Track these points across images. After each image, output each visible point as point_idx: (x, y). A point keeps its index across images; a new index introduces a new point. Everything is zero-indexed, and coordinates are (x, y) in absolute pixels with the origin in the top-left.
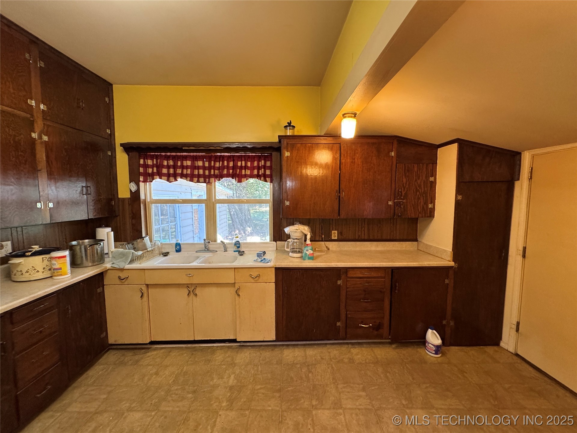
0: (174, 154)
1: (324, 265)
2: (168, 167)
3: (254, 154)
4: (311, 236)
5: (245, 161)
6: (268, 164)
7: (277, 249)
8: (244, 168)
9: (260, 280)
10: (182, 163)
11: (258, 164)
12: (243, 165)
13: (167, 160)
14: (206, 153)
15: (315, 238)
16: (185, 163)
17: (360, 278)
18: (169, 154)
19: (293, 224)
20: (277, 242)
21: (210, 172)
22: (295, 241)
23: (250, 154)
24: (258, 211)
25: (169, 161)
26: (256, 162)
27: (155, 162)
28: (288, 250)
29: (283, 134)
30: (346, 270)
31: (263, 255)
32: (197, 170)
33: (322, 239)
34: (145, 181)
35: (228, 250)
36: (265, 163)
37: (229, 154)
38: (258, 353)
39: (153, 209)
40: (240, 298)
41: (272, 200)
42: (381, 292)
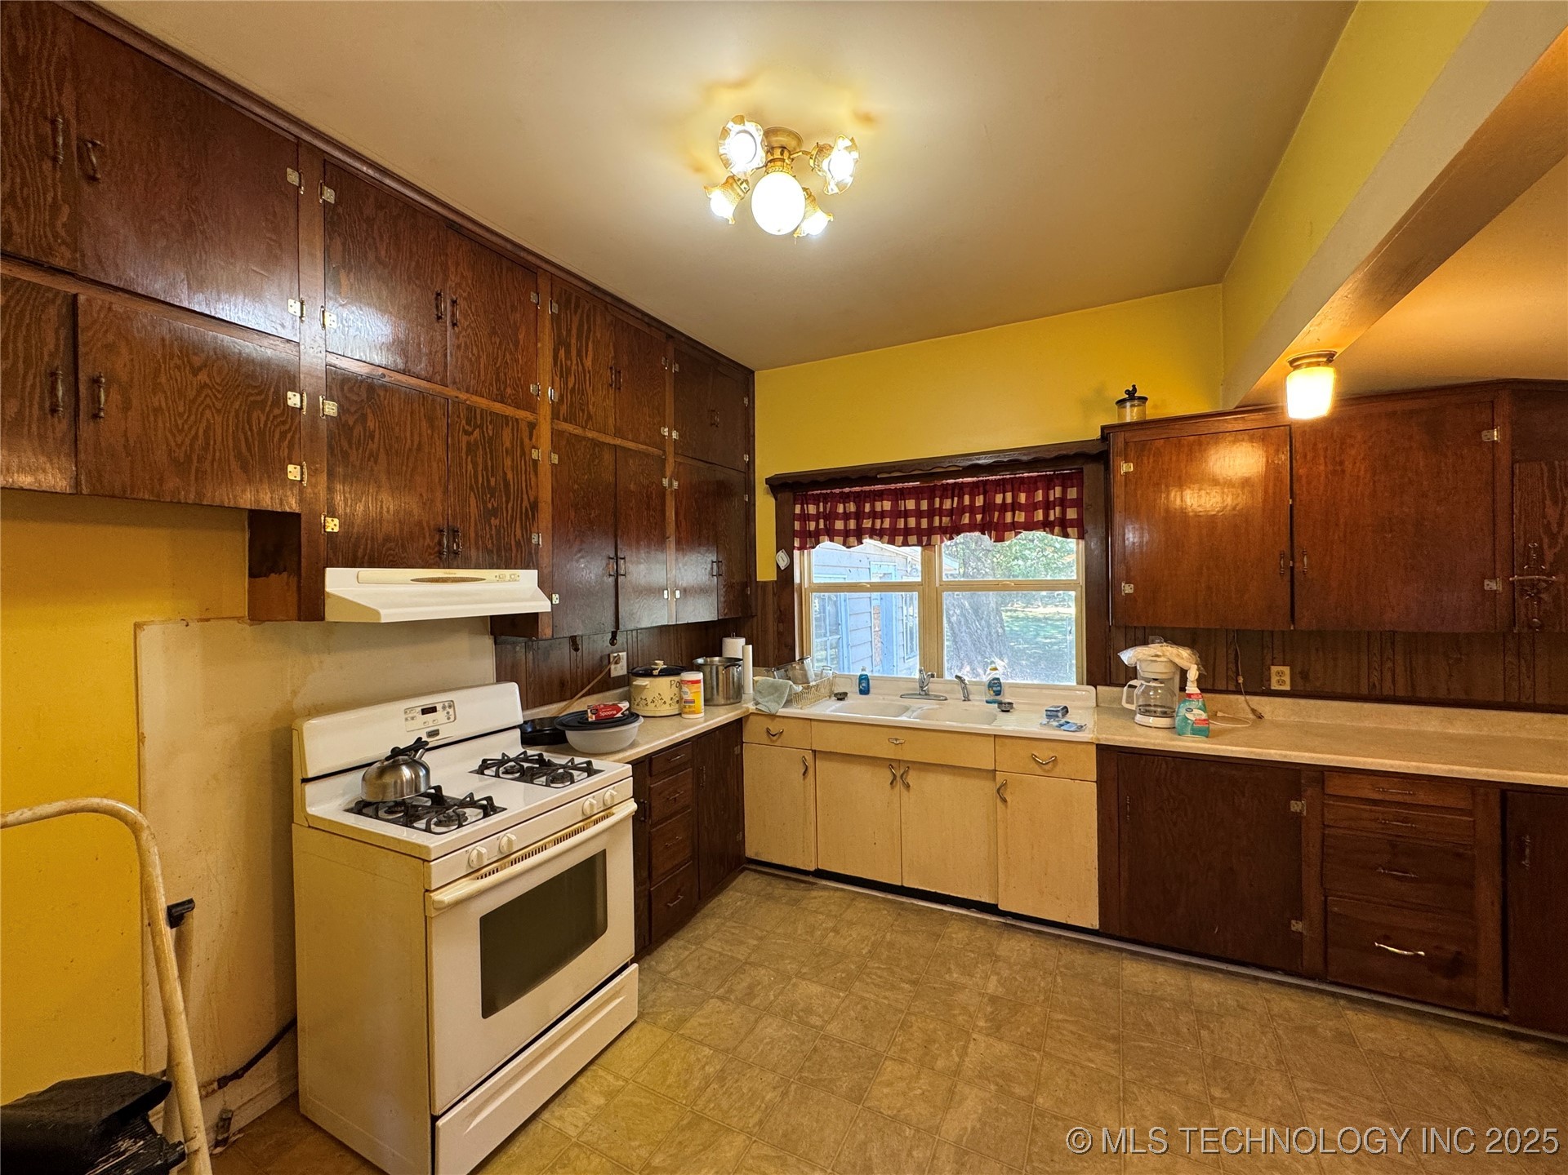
0: (857, 489)
1: (1245, 753)
2: (846, 517)
3: (1036, 474)
4: (1200, 674)
5: (1013, 491)
6: (1072, 493)
7: (1097, 706)
8: (1009, 508)
9: (1057, 771)
10: (873, 506)
11: (1046, 496)
12: (1009, 500)
13: (844, 503)
14: (922, 482)
15: (1213, 684)
16: (878, 507)
17: (1375, 802)
18: (847, 490)
19: (1145, 643)
20: (1098, 687)
21: (931, 522)
22: (1153, 684)
23: (1026, 475)
24: (1021, 615)
25: (847, 505)
26: (1040, 492)
27: (821, 510)
28: (1133, 707)
29: (1115, 421)
30: (1321, 774)
31: (1064, 716)
32: (903, 520)
33: (1236, 687)
34: (802, 548)
35: (971, 697)
36: (1064, 492)
37: (975, 479)
38: (1053, 951)
39: (815, 603)
40: (1006, 807)
41: (1082, 582)
42: (1459, 855)
